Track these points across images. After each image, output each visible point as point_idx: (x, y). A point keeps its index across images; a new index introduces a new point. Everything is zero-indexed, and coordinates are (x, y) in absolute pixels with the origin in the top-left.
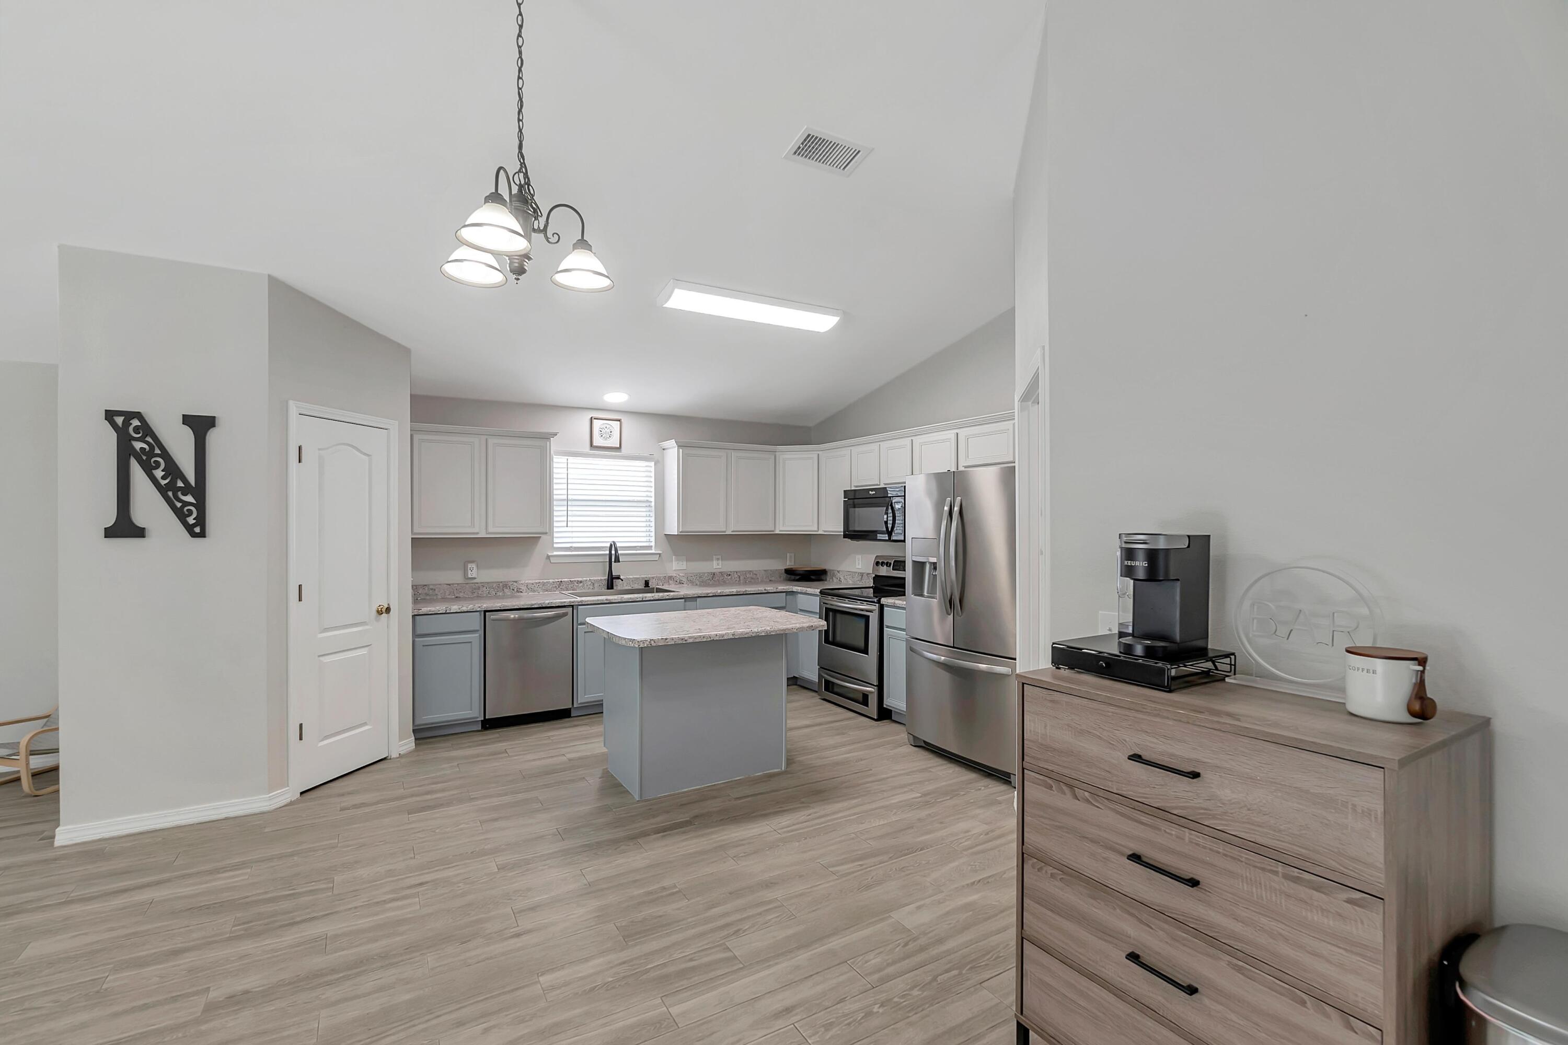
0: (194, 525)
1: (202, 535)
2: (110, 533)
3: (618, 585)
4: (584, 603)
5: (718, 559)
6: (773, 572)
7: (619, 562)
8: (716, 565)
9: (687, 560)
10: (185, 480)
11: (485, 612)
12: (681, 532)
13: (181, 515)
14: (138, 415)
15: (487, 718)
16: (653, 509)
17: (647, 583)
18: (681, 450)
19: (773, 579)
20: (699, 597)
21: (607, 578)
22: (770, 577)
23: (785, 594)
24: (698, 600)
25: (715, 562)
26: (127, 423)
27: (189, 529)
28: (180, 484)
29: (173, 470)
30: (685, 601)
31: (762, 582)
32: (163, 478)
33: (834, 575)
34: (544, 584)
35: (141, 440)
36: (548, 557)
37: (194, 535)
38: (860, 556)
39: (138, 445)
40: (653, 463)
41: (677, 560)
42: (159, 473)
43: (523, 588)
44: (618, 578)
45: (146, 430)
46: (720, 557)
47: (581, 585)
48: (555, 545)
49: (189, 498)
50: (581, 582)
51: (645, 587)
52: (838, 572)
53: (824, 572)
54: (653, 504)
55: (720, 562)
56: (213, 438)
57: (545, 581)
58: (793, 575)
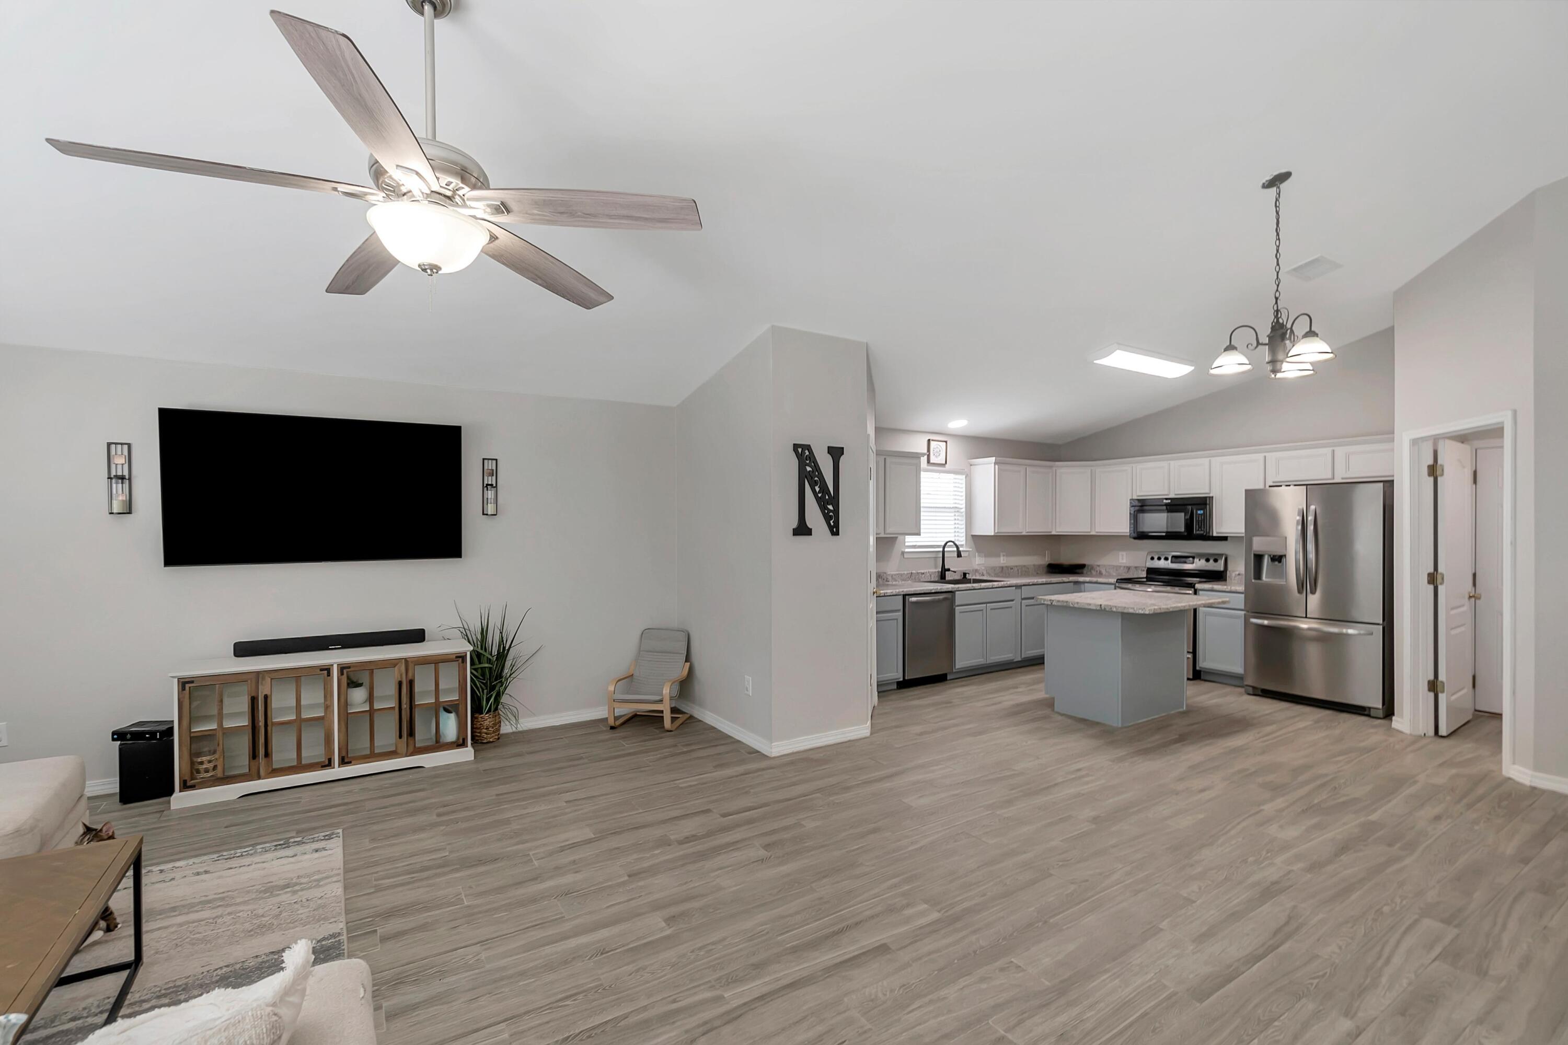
0: (834, 527)
1: (837, 533)
2: (796, 532)
3: (949, 576)
4: (960, 589)
5: (1004, 556)
6: (1039, 566)
7: (961, 556)
8: (1003, 561)
9: (985, 556)
10: (829, 494)
11: (904, 596)
12: (997, 533)
13: (827, 518)
14: (808, 447)
15: (906, 678)
16: (964, 514)
17: (965, 574)
18: (997, 466)
19: (1039, 572)
20: (1024, 585)
21: (940, 570)
22: (1036, 571)
23: (1072, 584)
24: (1023, 587)
25: (1002, 558)
27: (831, 529)
28: (827, 496)
29: (824, 487)
30: (1016, 588)
31: (1033, 576)
32: (819, 492)
33: (1092, 568)
34: (901, 575)
35: (809, 464)
36: (903, 553)
37: (833, 534)
38: (1124, 553)
39: (809, 469)
40: (964, 476)
41: (979, 556)
42: (817, 489)
43: (890, 578)
44: (949, 570)
45: (812, 457)
46: (1004, 554)
47: (923, 576)
48: (907, 544)
49: (831, 507)
50: (923, 573)
51: (963, 578)
52: (1099, 566)
53: (1082, 566)
54: (964, 510)
55: (1005, 557)
56: (842, 462)
57: (902, 572)
58: (1055, 569)
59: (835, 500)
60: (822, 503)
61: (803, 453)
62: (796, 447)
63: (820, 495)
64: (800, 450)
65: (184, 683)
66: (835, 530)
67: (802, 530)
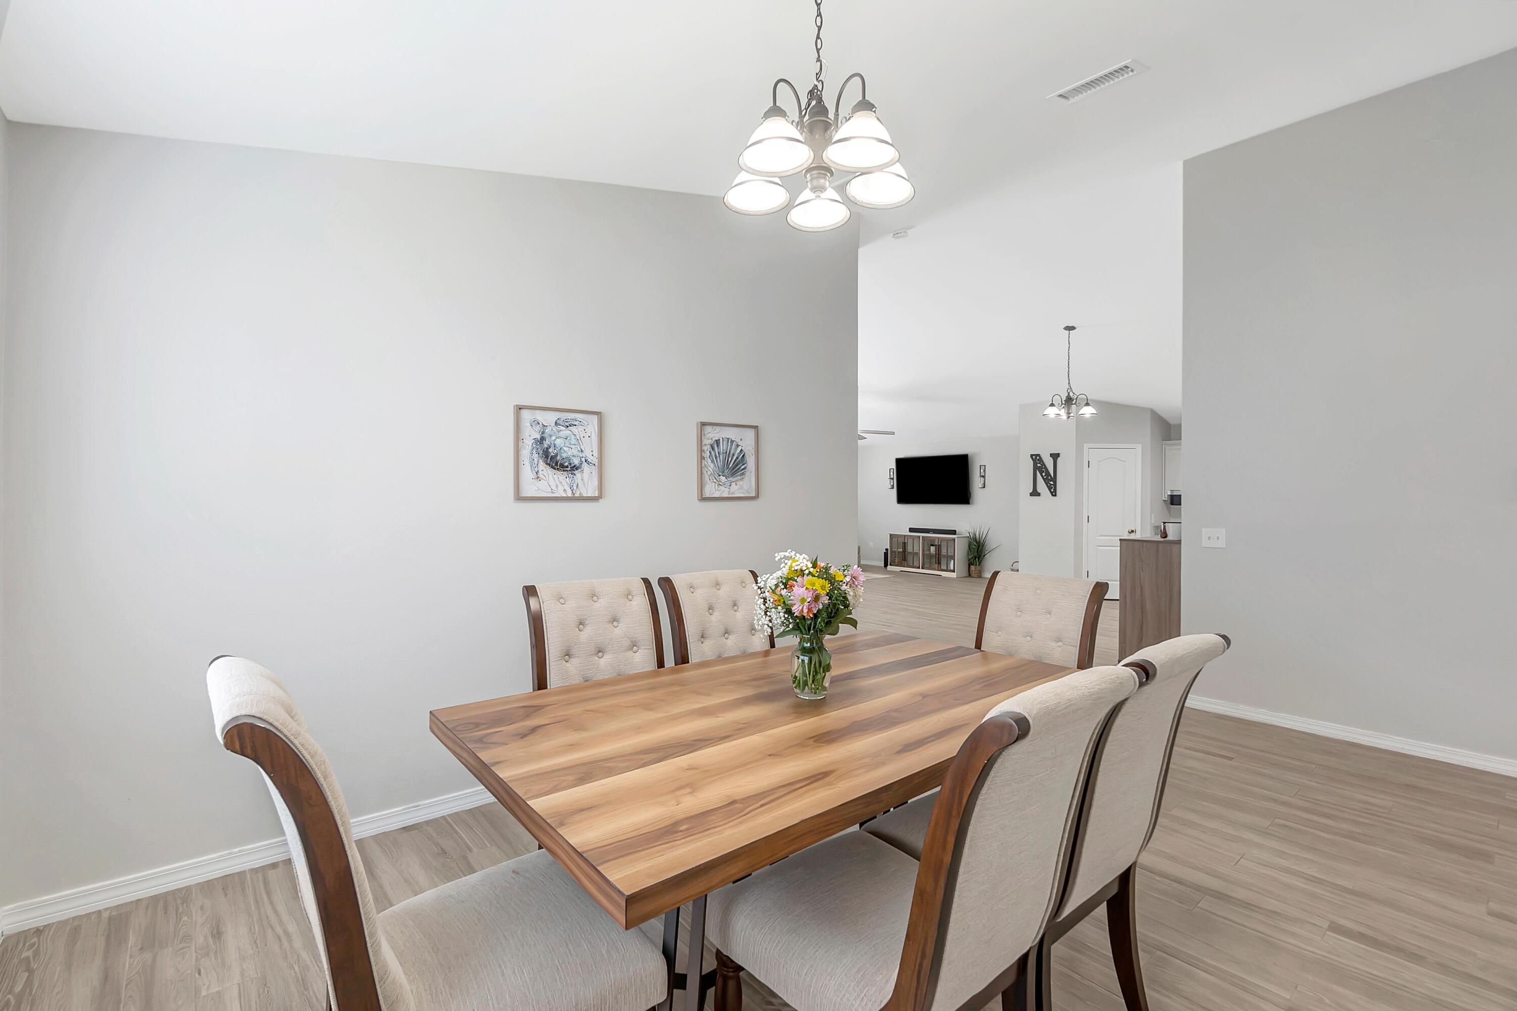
0: (1053, 492)
1: (1055, 495)
2: (1031, 494)
10: (1051, 477)
13: (1050, 488)
14: (1039, 455)
26: (1036, 458)
27: (1052, 493)
28: (1049, 478)
29: (1048, 473)
32: (1045, 476)
35: (1039, 463)
37: (1053, 495)
39: (1039, 465)
42: (1044, 474)
45: (1041, 460)
49: (1052, 483)
56: (1059, 460)
59: (1054, 479)
60: (1046, 481)
61: (1037, 459)
62: (1032, 456)
63: (1045, 477)
64: (1034, 457)
65: (891, 535)
66: (1054, 494)
67: (1035, 493)
